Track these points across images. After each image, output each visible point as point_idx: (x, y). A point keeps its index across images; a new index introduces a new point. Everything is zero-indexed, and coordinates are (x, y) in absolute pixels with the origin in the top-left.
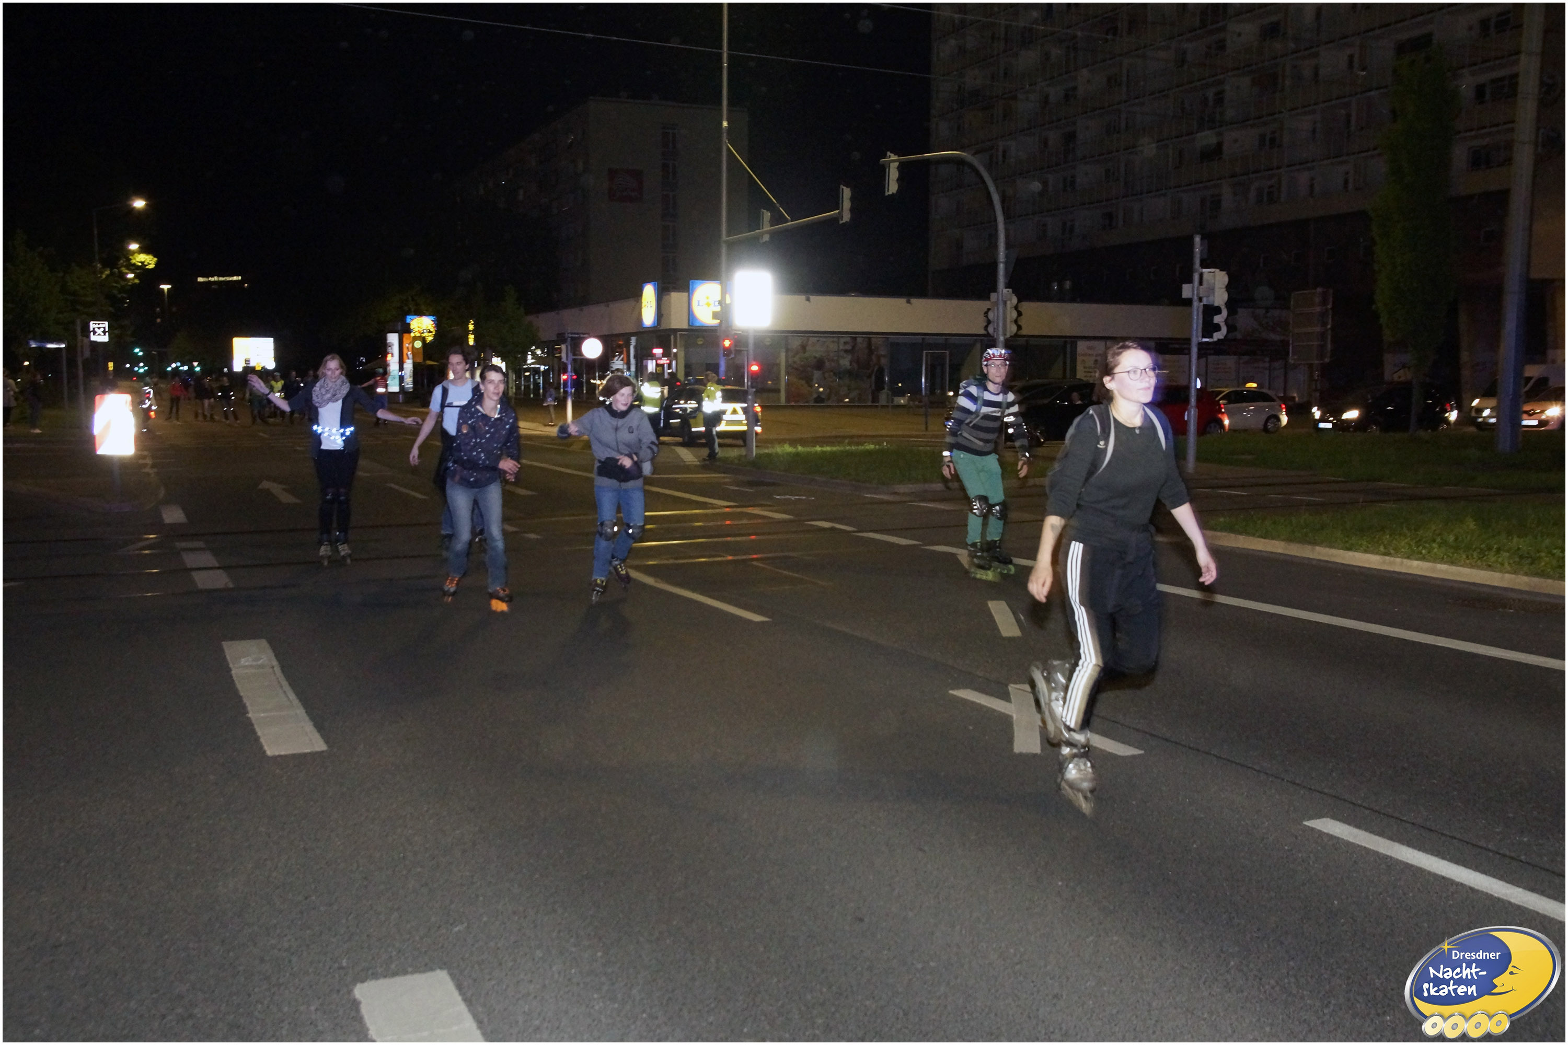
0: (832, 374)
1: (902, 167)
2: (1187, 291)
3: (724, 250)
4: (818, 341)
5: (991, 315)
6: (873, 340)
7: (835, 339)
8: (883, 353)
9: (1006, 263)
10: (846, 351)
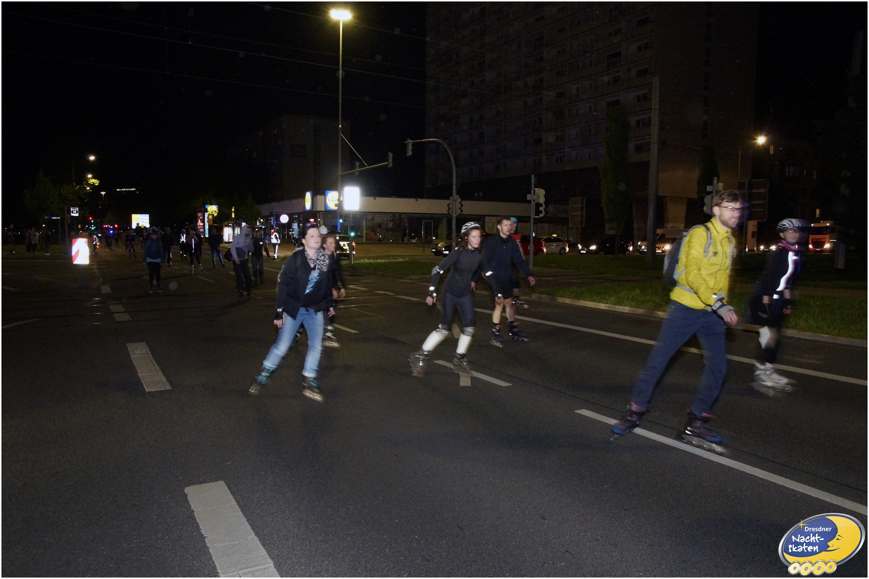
0: (385, 230)
1: (414, 145)
2: (529, 197)
3: (340, 178)
4: (379, 216)
5: (450, 206)
6: (402, 216)
7: (386, 216)
8: (406, 221)
9: (456, 185)
10: (391, 220)
